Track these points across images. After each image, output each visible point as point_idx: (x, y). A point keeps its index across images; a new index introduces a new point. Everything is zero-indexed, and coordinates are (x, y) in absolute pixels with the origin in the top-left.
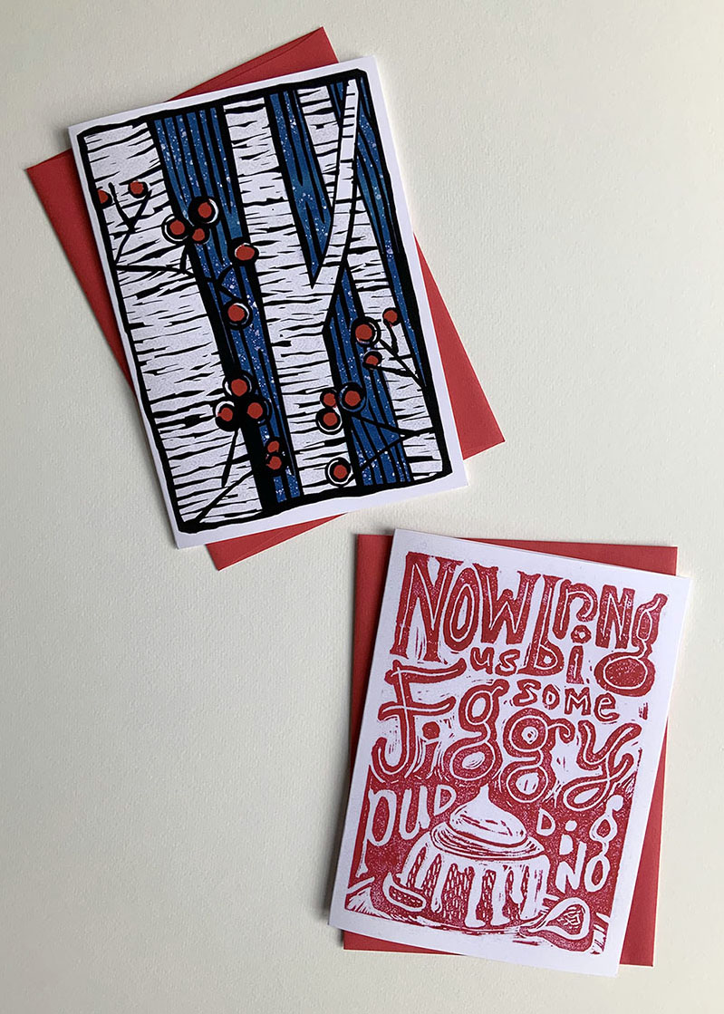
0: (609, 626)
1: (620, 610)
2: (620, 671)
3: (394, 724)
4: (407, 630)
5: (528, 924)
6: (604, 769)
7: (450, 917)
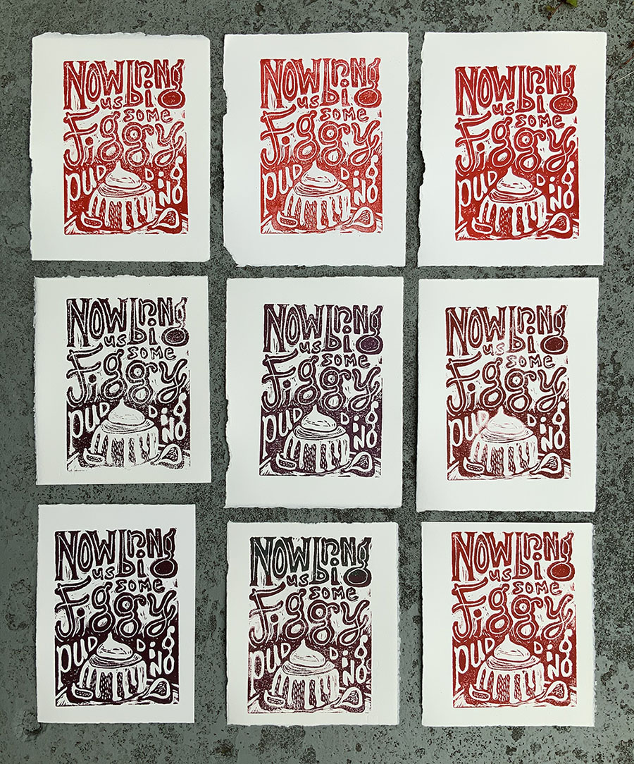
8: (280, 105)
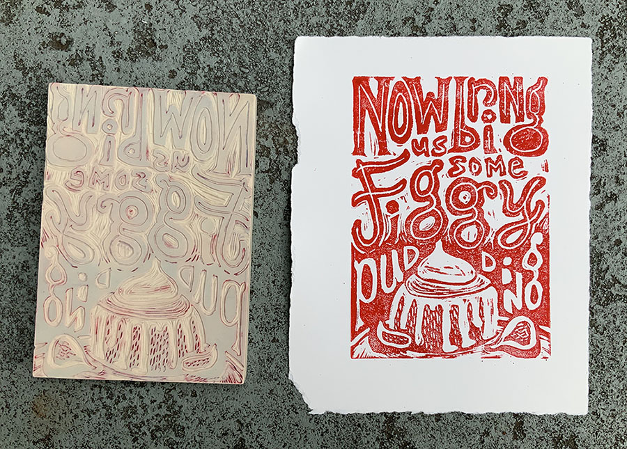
8: (383, 150)
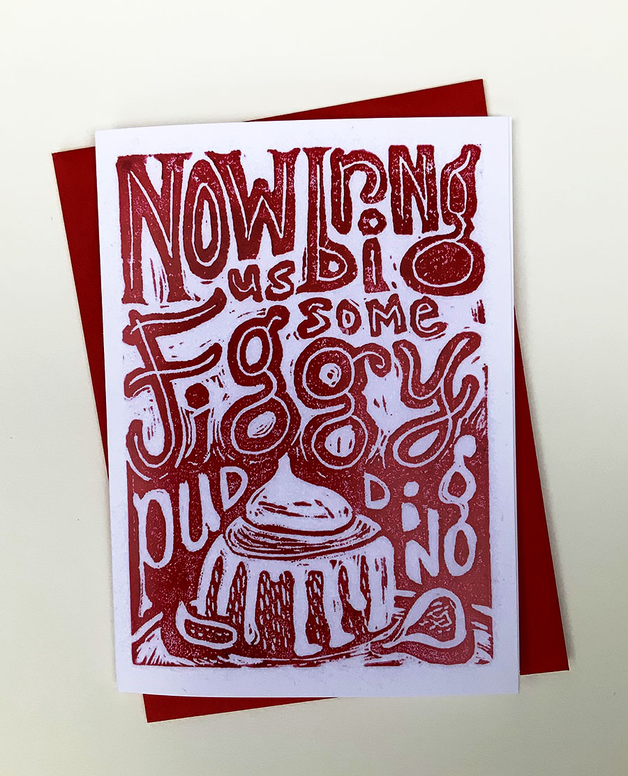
0: (408, 202)
1: (419, 178)
2: (436, 263)
3: (146, 398)
4: (138, 265)
5: (381, 637)
6: (440, 404)
7: (273, 647)
